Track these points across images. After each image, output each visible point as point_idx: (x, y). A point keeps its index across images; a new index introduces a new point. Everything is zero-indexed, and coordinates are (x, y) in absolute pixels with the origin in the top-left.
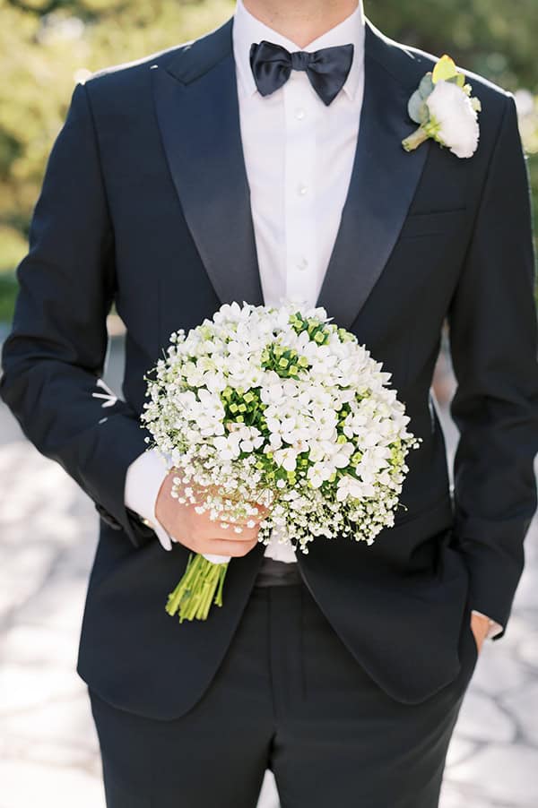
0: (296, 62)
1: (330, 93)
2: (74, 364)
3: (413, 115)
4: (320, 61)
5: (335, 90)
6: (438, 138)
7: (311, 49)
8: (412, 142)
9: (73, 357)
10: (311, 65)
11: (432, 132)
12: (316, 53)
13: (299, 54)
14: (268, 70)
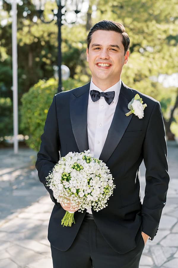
0: (101, 94)
1: (110, 102)
2: (50, 161)
3: (129, 108)
4: (107, 95)
5: (111, 101)
6: (134, 113)
7: (105, 92)
8: (128, 114)
9: (50, 159)
10: (105, 96)
11: (133, 112)
12: (106, 93)
13: (102, 93)
14: (94, 97)
